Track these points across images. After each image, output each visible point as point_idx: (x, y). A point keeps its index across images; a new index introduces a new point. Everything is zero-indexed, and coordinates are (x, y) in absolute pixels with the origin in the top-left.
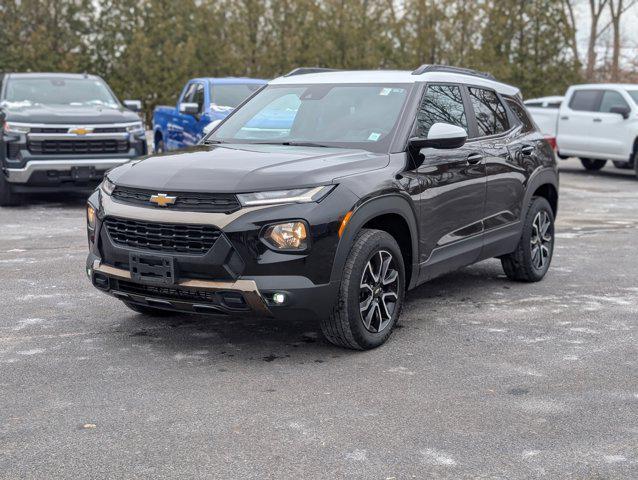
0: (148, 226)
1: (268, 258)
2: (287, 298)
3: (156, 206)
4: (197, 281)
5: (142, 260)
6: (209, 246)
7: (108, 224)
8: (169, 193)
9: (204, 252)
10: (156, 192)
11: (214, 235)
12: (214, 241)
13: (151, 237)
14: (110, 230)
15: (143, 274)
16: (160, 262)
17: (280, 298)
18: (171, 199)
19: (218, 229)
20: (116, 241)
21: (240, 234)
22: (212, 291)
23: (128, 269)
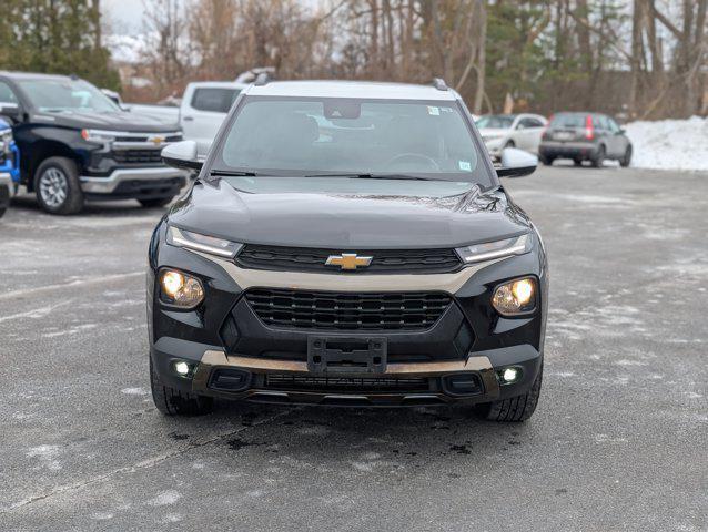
0: (338, 298)
1: (503, 326)
2: (519, 373)
3: (337, 269)
4: (415, 365)
5: (330, 345)
6: (435, 319)
7: (249, 299)
8: (361, 252)
9: (427, 326)
10: (338, 252)
11: (440, 304)
12: (441, 311)
13: (342, 312)
14: (255, 307)
15: (329, 364)
16: (364, 346)
17: (510, 375)
18: (365, 260)
19: (448, 295)
20: (269, 323)
21: (472, 299)
22: (436, 376)
23: (304, 360)
